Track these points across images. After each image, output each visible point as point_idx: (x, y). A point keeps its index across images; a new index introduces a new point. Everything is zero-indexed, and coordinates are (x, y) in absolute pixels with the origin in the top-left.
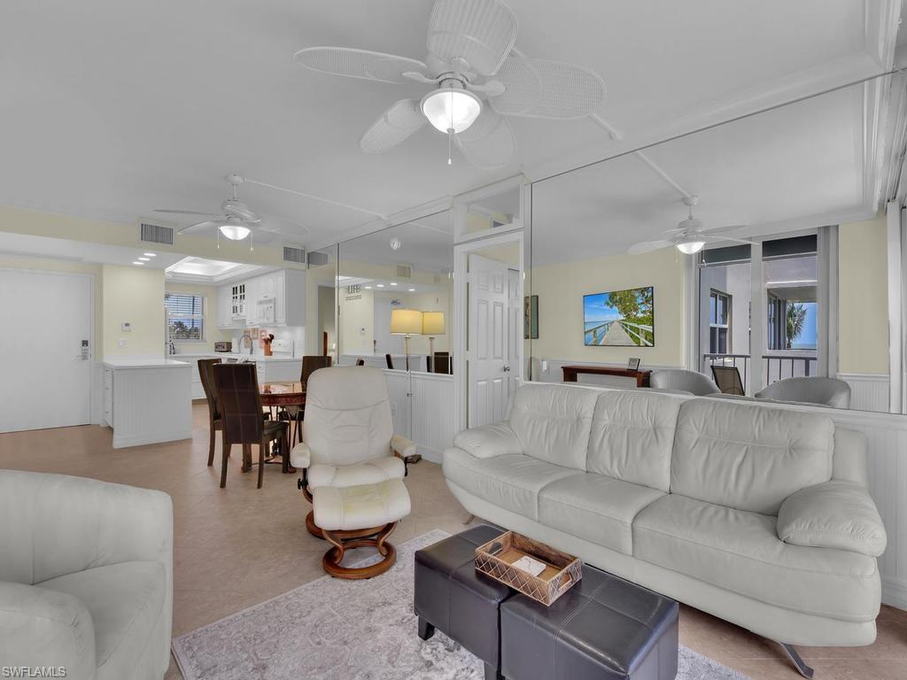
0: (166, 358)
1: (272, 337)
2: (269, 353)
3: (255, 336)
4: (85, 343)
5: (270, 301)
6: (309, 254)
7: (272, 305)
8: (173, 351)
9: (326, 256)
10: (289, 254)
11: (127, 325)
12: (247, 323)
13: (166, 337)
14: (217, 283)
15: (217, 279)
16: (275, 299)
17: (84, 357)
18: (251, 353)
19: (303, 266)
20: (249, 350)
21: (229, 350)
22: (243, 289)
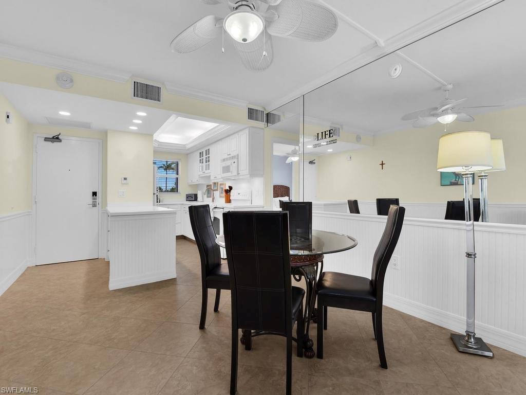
0: (154, 205)
1: (231, 188)
2: (228, 201)
3: (216, 188)
4: (95, 194)
5: (233, 158)
6: (267, 114)
7: (236, 161)
8: (158, 200)
9: (279, 116)
10: (252, 114)
11: (125, 179)
12: (212, 178)
13: (154, 190)
14: (188, 149)
15: (188, 147)
16: (238, 155)
17: (94, 205)
18: (213, 201)
19: (262, 124)
20: (211, 199)
21: (196, 199)
22: (208, 152)
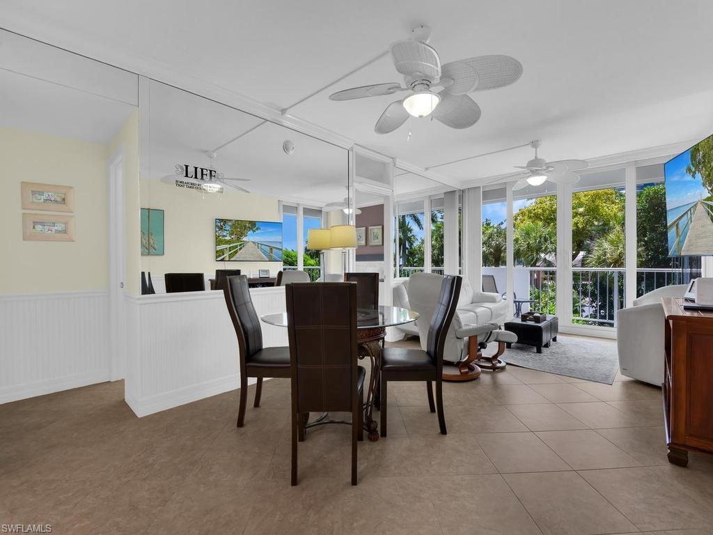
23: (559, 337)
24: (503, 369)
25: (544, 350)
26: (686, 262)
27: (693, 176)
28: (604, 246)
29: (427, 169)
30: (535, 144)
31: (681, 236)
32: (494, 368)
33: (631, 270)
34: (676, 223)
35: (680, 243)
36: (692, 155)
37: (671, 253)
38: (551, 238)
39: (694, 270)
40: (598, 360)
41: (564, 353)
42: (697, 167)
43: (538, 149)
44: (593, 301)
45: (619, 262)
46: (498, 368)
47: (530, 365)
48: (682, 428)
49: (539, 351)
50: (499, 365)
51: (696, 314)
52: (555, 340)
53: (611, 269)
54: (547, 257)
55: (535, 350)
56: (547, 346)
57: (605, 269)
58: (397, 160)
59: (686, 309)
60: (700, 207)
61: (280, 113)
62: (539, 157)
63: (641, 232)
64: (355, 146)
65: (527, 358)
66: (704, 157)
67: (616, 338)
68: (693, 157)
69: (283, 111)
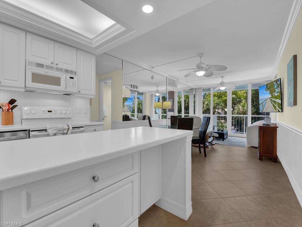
23: (228, 137)
24: (214, 144)
25: (224, 140)
26: (265, 114)
27: (267, 91)
28: (240, 107)
29: (187, 82)
30: (222, 77)
31: (263, 107)
32: (212, 144)
33: (250, 116)
34: (262, 103)
35: (263, 109)
36: (266, 86)
37: (260, 111)
38: (220, 104)
39: (268, 116)
40: (241, 142)
41: (230, 141)
42: (268, 89)
43: (223, 79)
44: (235, 128)
45: (245, 113)
46: (213, 144)
47: (222, 143)
48: (261, 151)
49: (223, 140)
50: (213, 143)
51: (265, 126)
52: (227, 137)
53: (242, 116)
54: (219, 111)
55: (222, 140)
56: (225, 139)
57: (240, 116)
58: (179, 80)
59: (263, 125)
60: (268, 99)
61: (151, 68)
62: (223, 81)
63: (253, 101)
64: (169, 76)
65: (220, 142)
66: (269, 87)
67: (246, 137)
68: (267, 87)
69: (153, 67)
